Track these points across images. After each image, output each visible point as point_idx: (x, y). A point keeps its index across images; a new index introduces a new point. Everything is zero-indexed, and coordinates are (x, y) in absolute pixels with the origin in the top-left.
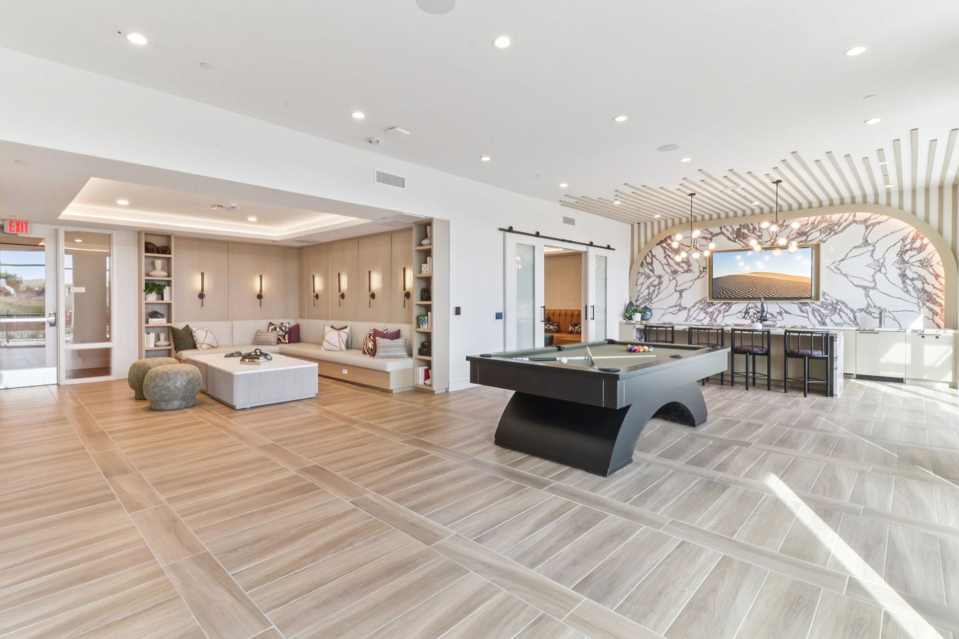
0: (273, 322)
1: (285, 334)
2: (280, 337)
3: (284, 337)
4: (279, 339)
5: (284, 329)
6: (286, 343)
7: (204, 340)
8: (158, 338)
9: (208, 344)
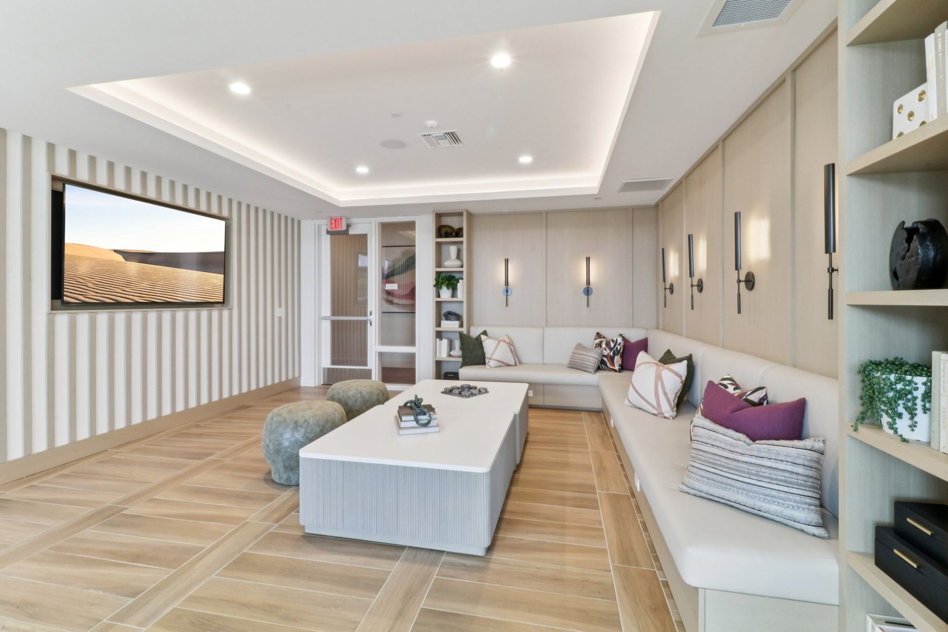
0: (603, 332)
1: (614, 354)
2: (605, 359)
3: (612, 359)
4: (602, 362)
5: (612, 345)
6: (615, 371)
7: (492, 355)
8: (451, 347)
9: (498, 361)
